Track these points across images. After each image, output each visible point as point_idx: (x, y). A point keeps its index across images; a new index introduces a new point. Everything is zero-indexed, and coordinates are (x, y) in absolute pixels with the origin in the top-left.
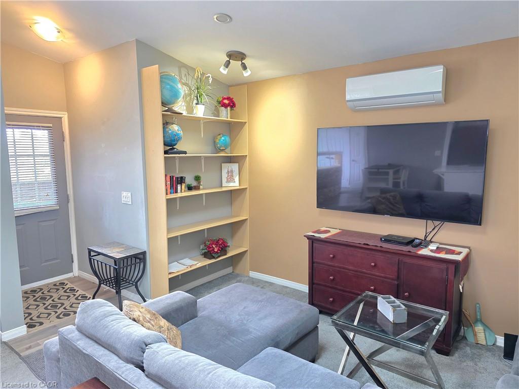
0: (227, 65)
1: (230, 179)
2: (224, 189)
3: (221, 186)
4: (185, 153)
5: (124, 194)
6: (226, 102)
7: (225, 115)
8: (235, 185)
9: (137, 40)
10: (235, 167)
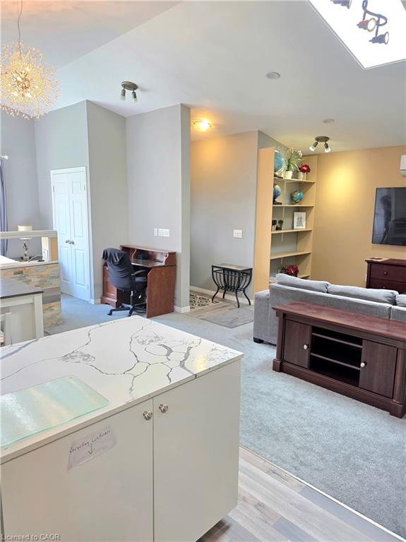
0: (315, 145)
1: (300, 223)
2: (294, 231)
3: (293, 228)
4: (281, 204)
5: (235, 231)
6: (305, 168)
7: (302, 177)
8: (303, 228)
9: (259, 131)
10: (303, 215)
